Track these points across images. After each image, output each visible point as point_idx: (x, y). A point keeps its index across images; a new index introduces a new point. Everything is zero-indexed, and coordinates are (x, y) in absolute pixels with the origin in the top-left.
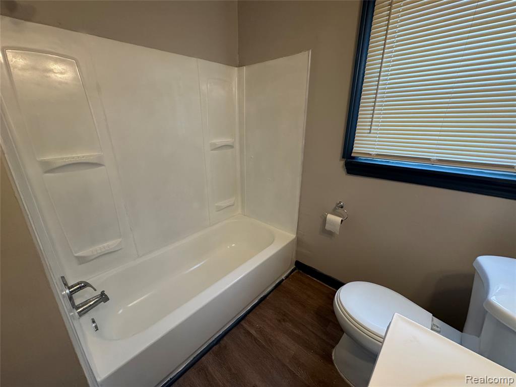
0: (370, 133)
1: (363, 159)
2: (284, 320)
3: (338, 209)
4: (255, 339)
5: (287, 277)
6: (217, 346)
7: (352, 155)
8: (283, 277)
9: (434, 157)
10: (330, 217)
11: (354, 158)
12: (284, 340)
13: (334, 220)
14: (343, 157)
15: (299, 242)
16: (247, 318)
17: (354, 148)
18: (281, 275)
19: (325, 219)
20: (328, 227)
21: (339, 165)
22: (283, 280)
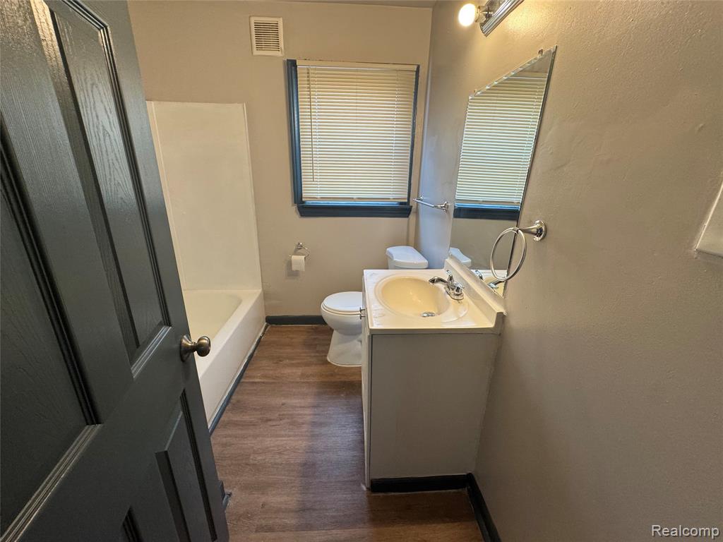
0: (313, 181)
1: (310, 202)
2: (280, 361)
3: (299, 249)
4: (263, 383)
5: (263, 334)
6: (230, 405)
7: (303, 200)
8: (260, 334)
9: (355, 196)
10: (294, 257)
11: (304, 202)
12: (287, 371)
13: (298, 260)
14: (295, 203)
15: (266, 296)
16: (245, 375)
17: (303, 194)
18: (258, 333)
19: (290, 264)
20: (294, 268)
21: (293, 210)
22: (261, 337)
